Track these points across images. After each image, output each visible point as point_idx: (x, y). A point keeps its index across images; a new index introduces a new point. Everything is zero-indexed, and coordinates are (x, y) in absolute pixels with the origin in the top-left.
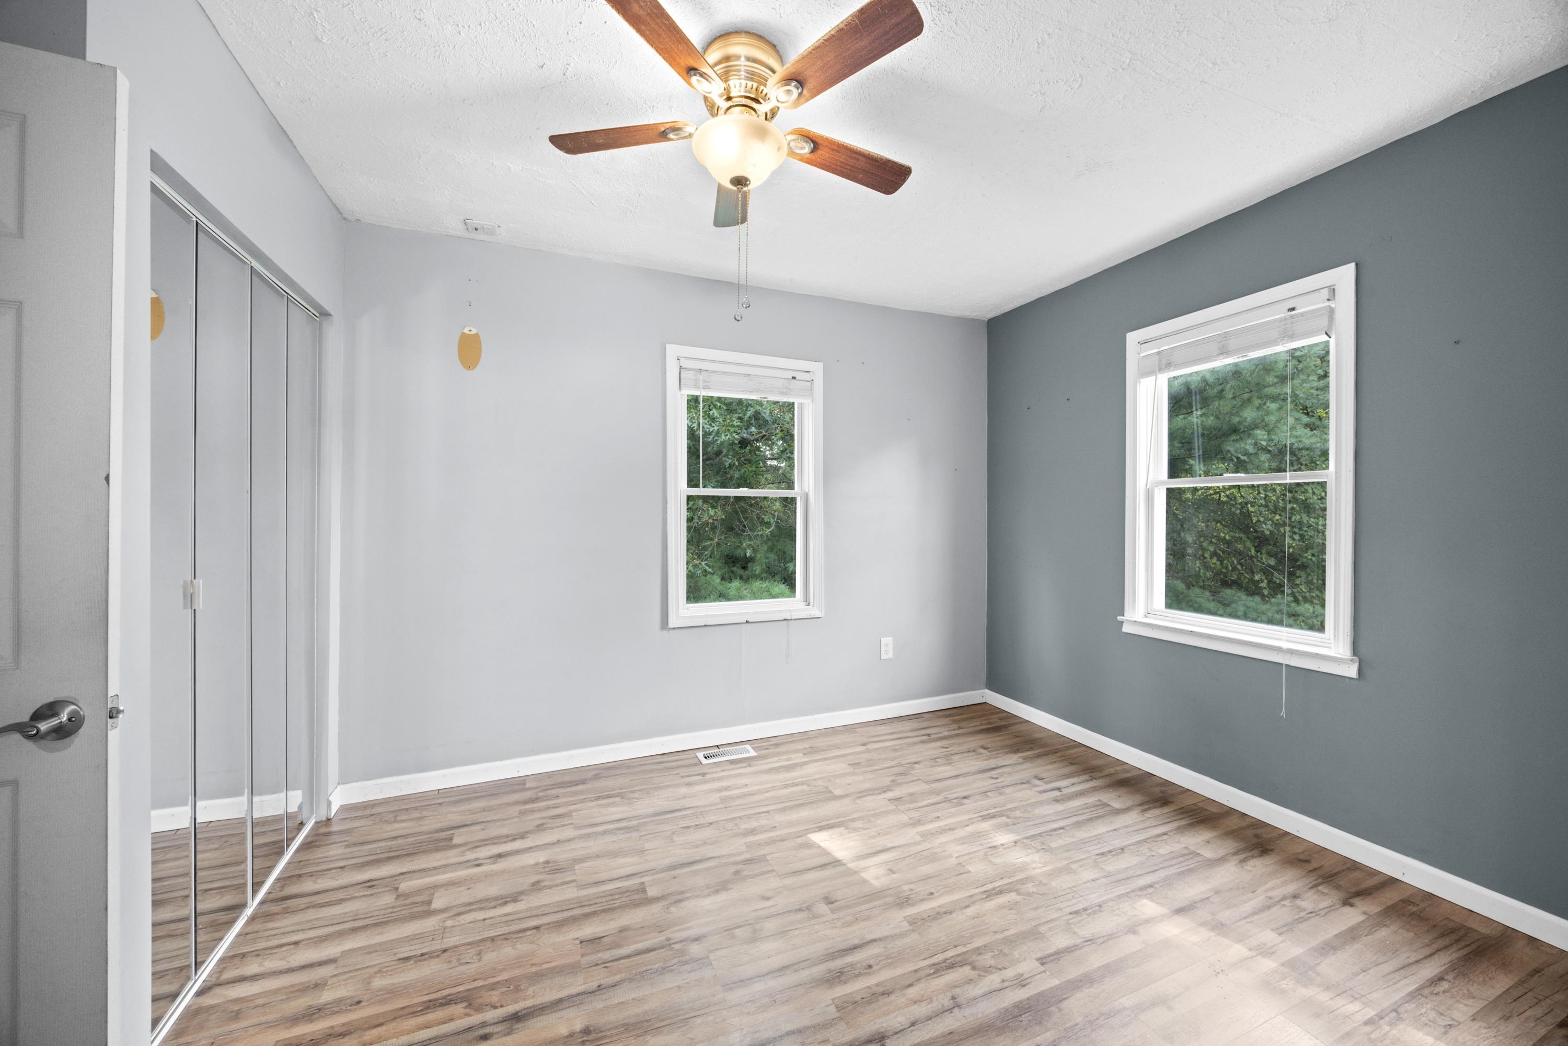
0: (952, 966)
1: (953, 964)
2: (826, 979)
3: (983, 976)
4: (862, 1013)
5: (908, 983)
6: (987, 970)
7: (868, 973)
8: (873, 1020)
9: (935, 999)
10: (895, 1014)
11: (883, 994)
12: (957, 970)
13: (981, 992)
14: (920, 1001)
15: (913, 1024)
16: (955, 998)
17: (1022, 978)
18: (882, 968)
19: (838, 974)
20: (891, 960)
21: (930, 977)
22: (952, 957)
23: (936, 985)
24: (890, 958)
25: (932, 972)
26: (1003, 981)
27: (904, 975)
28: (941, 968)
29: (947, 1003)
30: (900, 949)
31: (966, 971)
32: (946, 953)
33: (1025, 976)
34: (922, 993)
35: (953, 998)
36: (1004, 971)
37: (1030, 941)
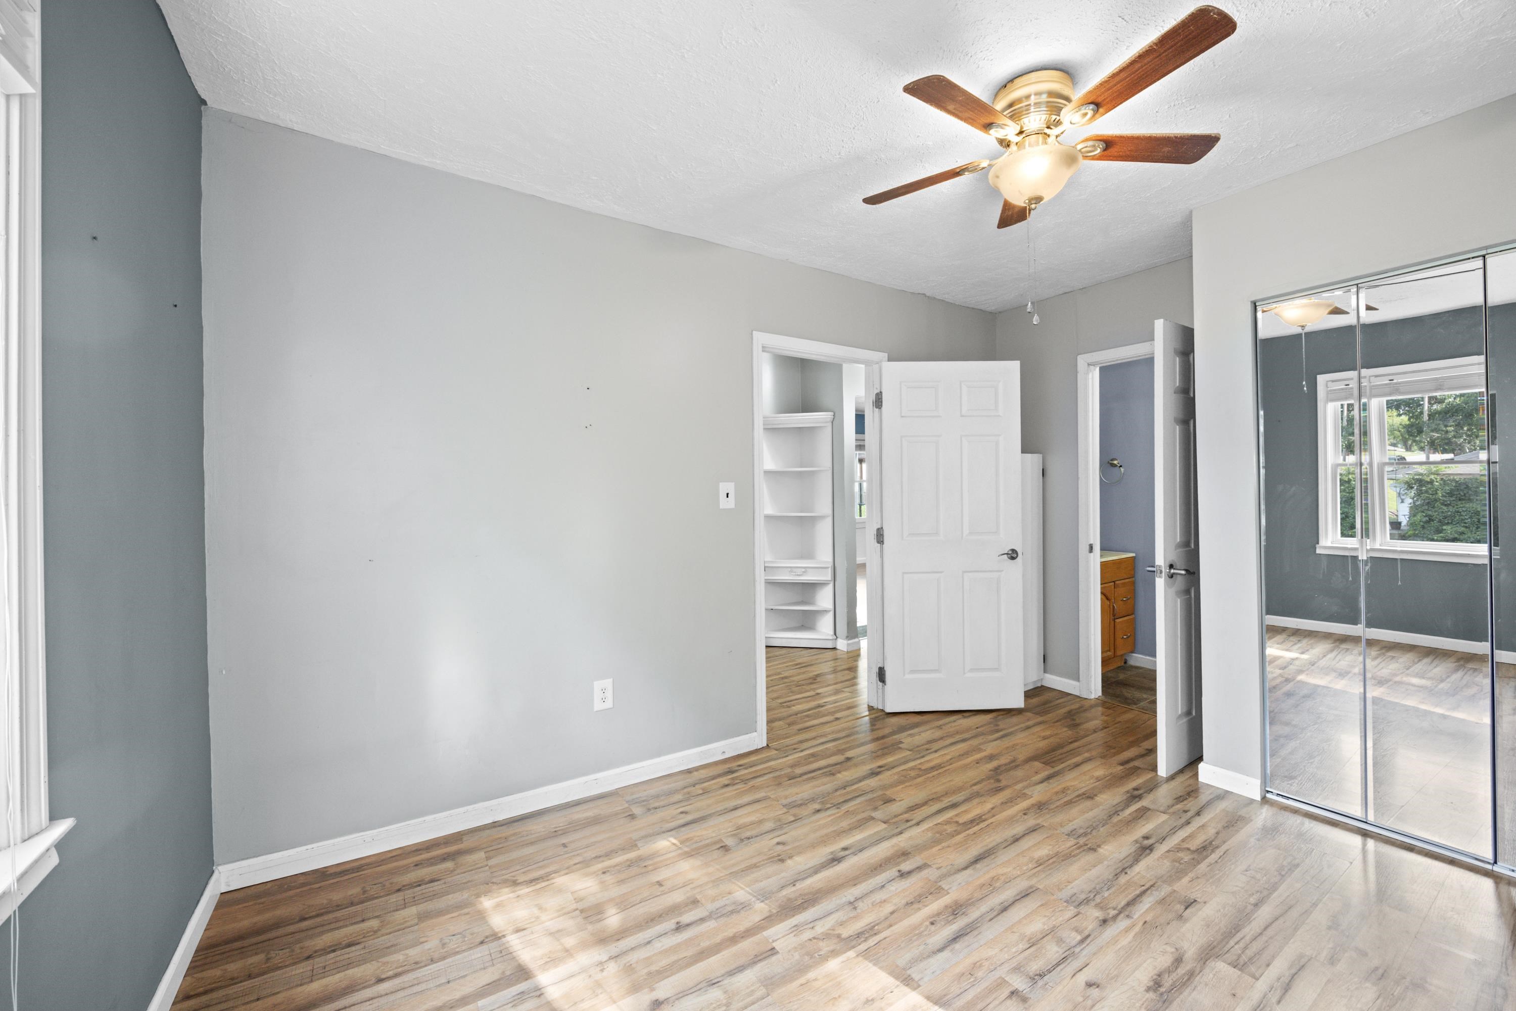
0: (859, 935)
1: (858, 937)
2: (964, 907)
3: (830, 930)
4: (923, 888)
5: (895, 915)
6: (826, 936)
7: (932, 918)
8: (912, 885)
9: (870, 906)
10: (898, 891)
11: (912, 903)
12: (854, 932)
13: (833, 916)
14: (881, 902)
15: (883, 886)
16: (854, 908)
17: (795, 933)
18: (921, 924)
19: (956, 912)
20: (914, 934)
21: (877, 922)
22: (860, 944)
23: (870, 916)
24: (917, 934)
25: (876, 927)
26: (812, 928)
27: (901, 921)
28: (868, 932)
29: (860, 905)
30: (912, 945)
31: (846, 932)
32: (866, 948)
33: (792, 935)
34: (881, 909)
35: (855, 908)
36: (811, 937)
37: (779, 973)
